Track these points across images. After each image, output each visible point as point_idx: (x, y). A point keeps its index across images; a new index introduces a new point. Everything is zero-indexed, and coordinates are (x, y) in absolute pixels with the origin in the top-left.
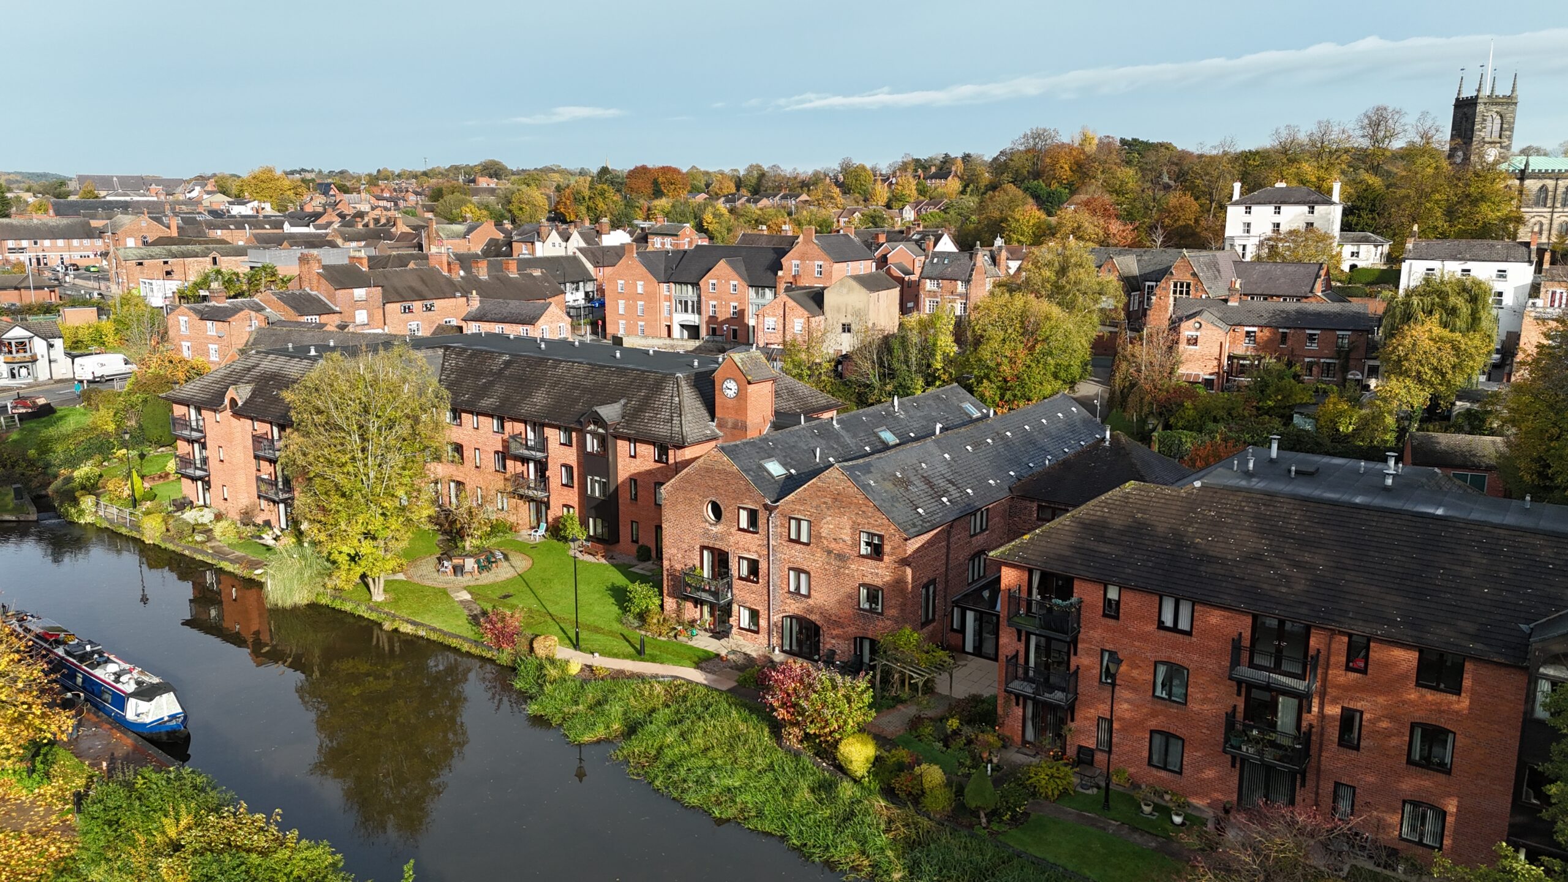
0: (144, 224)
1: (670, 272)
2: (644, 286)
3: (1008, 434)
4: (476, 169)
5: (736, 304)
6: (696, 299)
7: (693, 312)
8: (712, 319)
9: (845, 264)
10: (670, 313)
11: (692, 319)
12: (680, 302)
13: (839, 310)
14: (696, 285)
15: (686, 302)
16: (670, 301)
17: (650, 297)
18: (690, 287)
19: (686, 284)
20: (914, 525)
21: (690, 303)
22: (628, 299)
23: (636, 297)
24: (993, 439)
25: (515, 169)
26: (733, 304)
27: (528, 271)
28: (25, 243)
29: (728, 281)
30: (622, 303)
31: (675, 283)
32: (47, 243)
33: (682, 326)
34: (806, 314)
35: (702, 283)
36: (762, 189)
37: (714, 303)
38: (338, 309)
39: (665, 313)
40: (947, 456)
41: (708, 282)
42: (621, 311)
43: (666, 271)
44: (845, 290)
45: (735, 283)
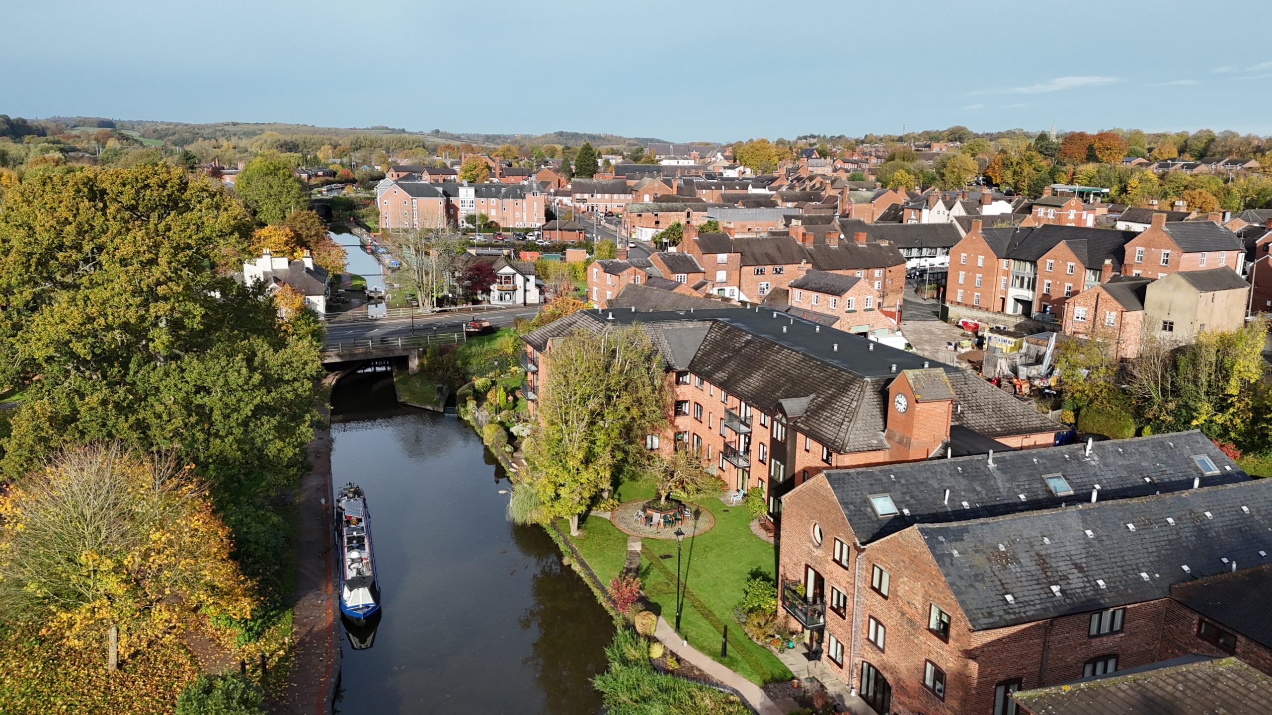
0: (656, 185)
1: (1012, 248)
2: (984, 260)
3: (1208, 514)
4: (944, 134)
5: (1071, 285)
6: (1032, 276)
7: (1028, 288)
8: (1046, 297)
9: (1200, 254)
10: (1006, 287)
11: (1026, 294)
12: (1017, 277)
13: (1161, 307)
14: (1034, 263)
15: (1023, 278)
16: (1008, 276)
17: (989, 272)
18: (1028, 264)
19: (1025, 261)
20: (990, 614)
21: (1026, 280)
22: (968, 271)
23: (976, 269)
24: (1178, 519)
25: (980, 133)
26: (1067, 284)
27: (877, 242)
28: (586, 196)
29: (1065, 262)
30: (962, 274)
31: (1014, 259)
32: (599, 196)
33: (1017, 300)
34: (1120, 307)
35: (1039, 262)
36: (1209, 153)
37: (1050, 282)
38: (703, 269)
39: (1002, 287)
40: (1089, 533)
41: (1047, 262)
42: (961, 281)
43: (1009, 247)
44: (1171, 287)
45: (1073, 264)
